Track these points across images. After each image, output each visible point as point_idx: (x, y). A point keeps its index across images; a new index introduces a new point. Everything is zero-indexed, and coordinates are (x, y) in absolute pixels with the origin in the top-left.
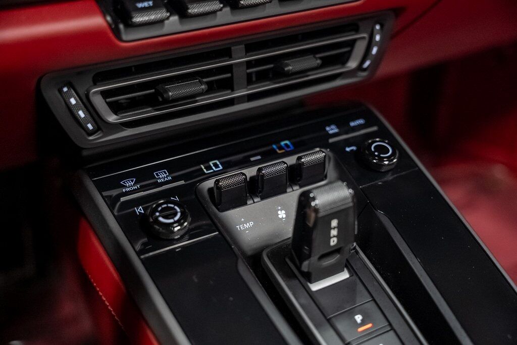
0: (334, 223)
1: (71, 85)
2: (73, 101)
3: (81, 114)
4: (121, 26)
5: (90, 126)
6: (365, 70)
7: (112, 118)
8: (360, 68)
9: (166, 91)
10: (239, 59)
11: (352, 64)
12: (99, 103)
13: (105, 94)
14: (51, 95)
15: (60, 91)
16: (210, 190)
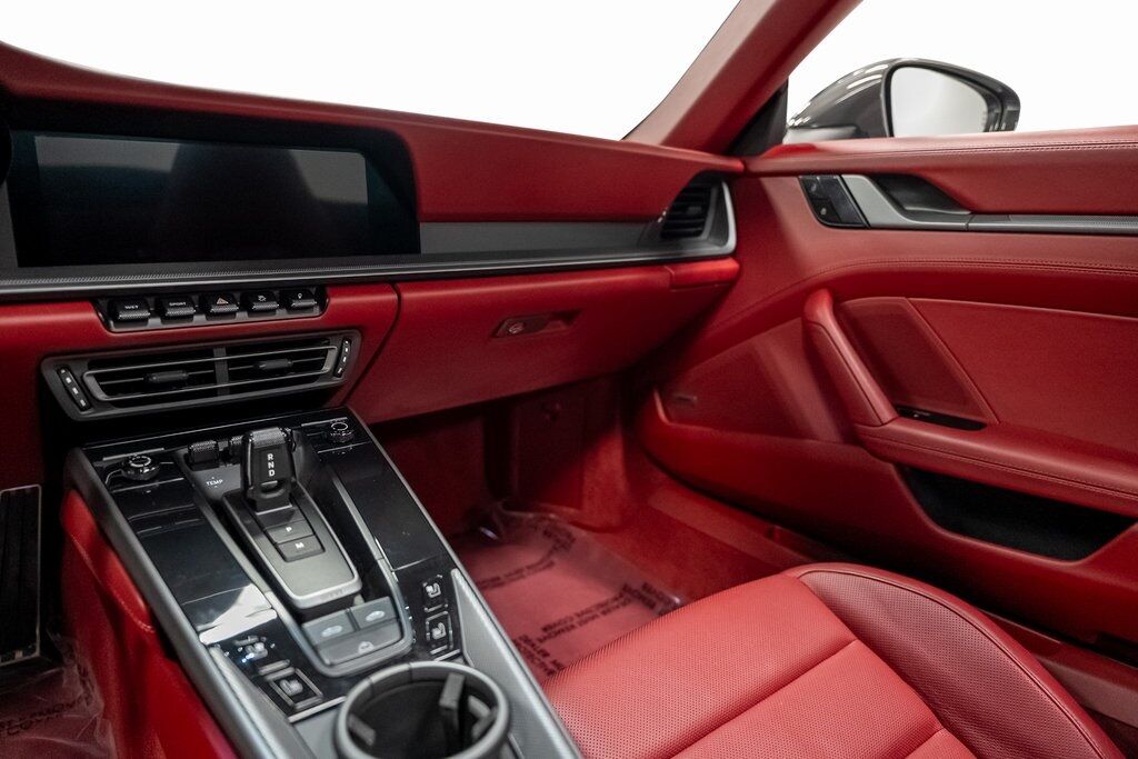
0: (270, 457)
1: (68, 369)
2: (69, 380)
3: (75, 391)
4: (112, 323)
5: (83, 403)
6: (340, 376)
7: (101, 396)
8: (334, 372)
9: (151, 377)
10: (220, 357)
11: (327, 368)
12: (91, 382)
13: (98, 378)
14: (50, 375)
15: (58, 372)
16: (186, 455)
